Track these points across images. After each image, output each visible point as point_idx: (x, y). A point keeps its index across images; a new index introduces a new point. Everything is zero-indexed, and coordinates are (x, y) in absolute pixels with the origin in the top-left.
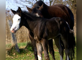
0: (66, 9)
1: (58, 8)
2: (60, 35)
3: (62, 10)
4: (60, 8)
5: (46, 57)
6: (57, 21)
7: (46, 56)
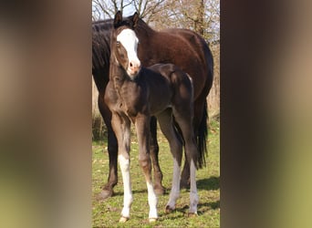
0: (198, 41)
1: (179, 39)
2: (171, 109)
3: (189, 44)
4: (184, 39)
5: (144, 161)
6: (164, 74)
7: (144, 158)
